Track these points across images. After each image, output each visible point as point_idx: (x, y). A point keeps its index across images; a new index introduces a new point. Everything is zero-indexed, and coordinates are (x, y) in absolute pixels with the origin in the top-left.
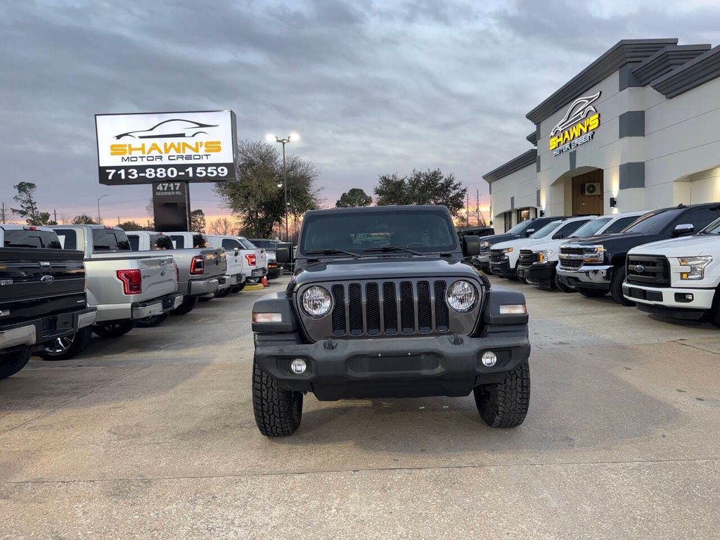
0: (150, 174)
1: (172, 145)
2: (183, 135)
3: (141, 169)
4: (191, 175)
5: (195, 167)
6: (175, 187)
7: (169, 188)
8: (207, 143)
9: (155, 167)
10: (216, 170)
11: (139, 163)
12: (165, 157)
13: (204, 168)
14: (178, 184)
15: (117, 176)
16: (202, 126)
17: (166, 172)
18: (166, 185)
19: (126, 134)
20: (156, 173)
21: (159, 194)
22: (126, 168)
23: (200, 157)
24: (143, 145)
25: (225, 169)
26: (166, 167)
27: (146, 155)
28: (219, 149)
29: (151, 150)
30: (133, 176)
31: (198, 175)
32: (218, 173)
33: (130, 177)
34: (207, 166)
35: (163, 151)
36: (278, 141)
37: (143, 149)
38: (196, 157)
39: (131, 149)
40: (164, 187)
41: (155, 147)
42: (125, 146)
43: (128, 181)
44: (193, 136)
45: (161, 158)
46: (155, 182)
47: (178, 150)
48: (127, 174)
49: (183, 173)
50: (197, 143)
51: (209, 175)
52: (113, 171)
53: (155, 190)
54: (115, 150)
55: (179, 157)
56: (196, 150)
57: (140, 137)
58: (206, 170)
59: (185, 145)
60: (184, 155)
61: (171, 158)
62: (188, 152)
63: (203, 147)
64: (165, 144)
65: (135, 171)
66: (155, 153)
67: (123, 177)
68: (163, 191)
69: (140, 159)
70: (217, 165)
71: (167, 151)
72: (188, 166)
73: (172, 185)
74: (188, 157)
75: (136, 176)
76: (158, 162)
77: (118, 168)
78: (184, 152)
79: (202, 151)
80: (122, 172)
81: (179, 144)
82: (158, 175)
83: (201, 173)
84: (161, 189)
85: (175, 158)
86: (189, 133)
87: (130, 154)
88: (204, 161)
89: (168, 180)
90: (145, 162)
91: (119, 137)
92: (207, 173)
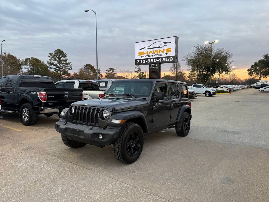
0: (149, 61)
1: (156, 51)
2: (159, 47)
3: (146, 60)
4: (161, 61)
5: (162, 58)
6: (156, 65)
7: (154, 66)
8: (167, 49)
9: (150, 59)
10: (169, 59)
11: (146, 58)
12: (154, 55)
13: (165, 58)
14: (157, 64)
15: (140, 62)
16: (166, 43)
17: (153, 60)
18: (153, 65)
19: (143, 48)
20: (150, 61)
21: (151, 68)
22: (142, 60)
23: (164, 54)
24: (147, 52)
25: (172, 58)
26: (154, 59)
27: (148, 55)
28: (170, 51)
29: (150, 53)
30: (144, 62)
31: (163, 61)
32: (170, 60)
33: (143, 62)
34: (166, 57)
35: (153, 53)
36: (209, 43)
37: (147, 53)
38: (163, 55)
39: (144, 53)
40: (152, 65)
41: (151, 52)
42: (142, 52)
43: (143, 64)
44: (162, 47)
45: (152, 55)
46: (150, 64)
47: (157, 53)
48: (142, 61)
49: (158, 61)
50: (164, 49)
51: (167, 61)
52: (139, 61)
53: (150, 67)
54: (140, 54)
55: (158, 55)
56: (163, 52)
57: (147, 49)
58: (166, 59)
59: (160, 50)
60: (159, 54)
61: (155, 55)
62: (161, 53)
63: (166, 51)
64: (154, 51)
65: (145, 60)
66: (151, 54)
67: (141, 63)
68: (152, 67)
69: (146, 56)
70: (169, 57)
71: (154, 53)
72: (160, 58)
73: (155, 65)
74: (161, 55)
75: (145, 62)
76: (151, 57)
77: (140, 60)
78: (159, 53)
79: (165, 52)
80: (141, 61)
81: (158, 50)
82: (151, 62)
83: (164, 60)
84: (152, 66)
85: (156, 55)
86: (161, 46)
87: (144, 55)
88: (166, 56)
89: (154, 63)
90: (148, 57)
91: (141, 49)
92: (166, 60)
